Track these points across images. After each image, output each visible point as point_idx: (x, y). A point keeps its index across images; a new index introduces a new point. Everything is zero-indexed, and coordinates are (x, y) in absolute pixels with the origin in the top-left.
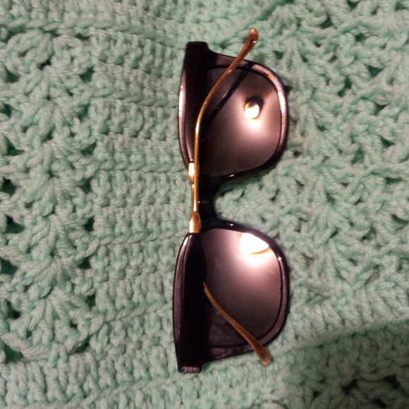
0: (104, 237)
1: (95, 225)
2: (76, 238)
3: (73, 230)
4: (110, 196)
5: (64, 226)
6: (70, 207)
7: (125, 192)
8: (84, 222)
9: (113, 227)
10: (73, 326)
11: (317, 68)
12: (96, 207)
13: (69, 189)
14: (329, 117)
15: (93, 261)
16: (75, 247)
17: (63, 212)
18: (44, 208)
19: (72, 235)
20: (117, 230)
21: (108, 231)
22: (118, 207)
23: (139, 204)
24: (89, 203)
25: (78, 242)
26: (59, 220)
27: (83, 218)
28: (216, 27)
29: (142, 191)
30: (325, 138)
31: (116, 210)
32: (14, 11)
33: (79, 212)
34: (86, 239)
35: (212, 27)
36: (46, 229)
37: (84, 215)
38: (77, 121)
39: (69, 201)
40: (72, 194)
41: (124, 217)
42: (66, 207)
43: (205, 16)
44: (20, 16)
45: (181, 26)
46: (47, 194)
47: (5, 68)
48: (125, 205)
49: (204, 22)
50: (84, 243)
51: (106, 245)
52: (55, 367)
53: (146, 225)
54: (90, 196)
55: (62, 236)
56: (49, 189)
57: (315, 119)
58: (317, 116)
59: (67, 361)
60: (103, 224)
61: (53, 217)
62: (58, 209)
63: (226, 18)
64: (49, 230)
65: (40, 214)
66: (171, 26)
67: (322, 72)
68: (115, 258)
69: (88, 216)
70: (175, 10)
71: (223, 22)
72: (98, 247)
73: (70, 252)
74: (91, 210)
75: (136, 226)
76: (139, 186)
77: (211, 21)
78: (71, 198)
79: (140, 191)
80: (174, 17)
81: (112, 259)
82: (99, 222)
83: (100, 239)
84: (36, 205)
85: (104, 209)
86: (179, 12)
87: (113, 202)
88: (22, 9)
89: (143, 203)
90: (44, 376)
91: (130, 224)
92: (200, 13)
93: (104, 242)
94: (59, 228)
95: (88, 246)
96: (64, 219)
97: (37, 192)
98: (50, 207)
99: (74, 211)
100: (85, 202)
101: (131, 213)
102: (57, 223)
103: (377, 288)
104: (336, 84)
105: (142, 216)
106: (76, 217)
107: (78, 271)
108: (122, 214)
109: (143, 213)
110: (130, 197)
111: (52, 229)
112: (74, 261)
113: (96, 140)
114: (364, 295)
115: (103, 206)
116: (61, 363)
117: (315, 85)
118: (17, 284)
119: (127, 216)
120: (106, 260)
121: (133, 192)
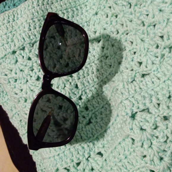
0: (82, 88)
1: (78, 86)
2: (75, 91)
3: (73, 89)
4: (79, 76)
5: (70, 89)
6: (69, 83)
7: (83, 73)
8: (75, 86)
9: (84, 85)
10: (84, 117)
11: (120, 4)
12: (76, 81)
13: (66, 78)
14: (131, 16)
15: (82, 97)
16: (75, 94)
17: (68, 86)
18: (62, 86)
19: (73, 91)
20: (85, 85)
21: (83, 86)
22: (83, 78)
23: (89, 75)
24: (74, 80)
25: (76, 93)
26: (68, 88)
27: (74, 85)
28: (92, 9)
29: (88, 71)
30: (133, 23)
31: (82, 79)
32: (31, 38)
33: (72, 84)
34: (77, 91)
35: (91, 10)
36: (65, 92)
37: (74, 84)
38: (60, 60)
39: (68, 82)
40: (68, 79)
41: (86, 80)
42: (68, 84)
43: (88, 8)
44: (33, 38)
45: (82, 16)
46: (61, 82)
47: (36, 54)
48: (84, 77)
49: (89, 10)
50: (77, 92)
51: (84, 91)
52: (82, 130)
53: (94, 81)
54: (73, 78)
55: (70, 92)
56: (61, 80)
57: (128, 19)
58: (128, 18)
59: (85, 128)
60: (80, 84)
61: (65, 88)
62: (66, 85)
63: (94, 5)
64: (66, 92)
65: (62, 88)
66: (79, 18)
67: (122, 5)
68: (89, 94)
69: (75, 84)
70: (78, 12)
71: (94, 7)
72: (82, 92)
73: (75, 96)
74: (75, 82)
75: (90, 82)
76: (87, 70)
77: (90, 8)
78: (68, 81)
79: (87, 71)
80: (79, 14)
81: (88, 94)
82: (79, 84)
83: (81, 89)
84: (60, 87)
85: (79, 80)
86: (80, 12)
87: (80, 77)
88: (33, 36)
89: (90, 74)
90: (80, 134)
91: (88, 82)
92: (87, 8)
93: (83, 90)
94: (68, 90)
95: (79, 93)
96: (69, 87)
97: (58, 83)
98: (63, 85)
99: (71, 84)
100: (73, 80)
101: (87, 79)
102: (67, 89)
103: (166, 62)
104: (127, 6)
105: (91, 78)
106: (72, 85)
107: (79, 101)
108: (85, 80)
109: (91, 77)
110: (85, 74)
111: (67, 91)
112: (77, 98)
113: (68, 62)
114: (163, 66)
115: (78, 80)
116: (84, 129)
117: (122, 9)
118: (64, 111)
119: (87, 80)
120: (86, 95)
121: (85, 72)
